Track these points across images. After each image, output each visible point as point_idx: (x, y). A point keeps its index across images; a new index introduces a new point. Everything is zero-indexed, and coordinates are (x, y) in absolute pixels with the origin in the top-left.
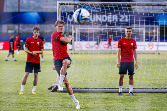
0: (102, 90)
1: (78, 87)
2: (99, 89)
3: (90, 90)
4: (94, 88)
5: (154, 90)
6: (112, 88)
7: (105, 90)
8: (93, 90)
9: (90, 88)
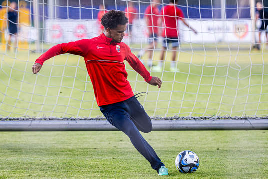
0: (66, 123)
1: (4, 118)
2: (59, 120)
3: (34, 123)
4: (45, 119)
5: (198, 122)
6: (92, 120)
7: (73, 123)
8: (44, 123)
9: (34, 120)
